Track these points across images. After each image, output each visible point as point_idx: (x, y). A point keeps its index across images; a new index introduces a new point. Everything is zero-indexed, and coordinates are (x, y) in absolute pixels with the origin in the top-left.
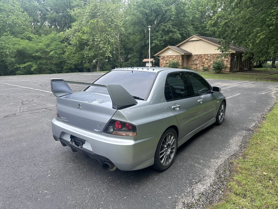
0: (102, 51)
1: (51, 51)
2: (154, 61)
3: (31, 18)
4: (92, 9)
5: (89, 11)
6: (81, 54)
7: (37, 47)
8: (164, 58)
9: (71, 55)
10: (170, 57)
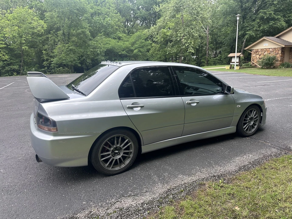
0: (184, 47)
1: (135, 49)
2: (242, 55)
3: (123, 18)
4: (176, 2)
5: (173, 5)
6: (164, 51)
7: (124, 46)
8: (257, 51)
9: (155, 53)
10: (265, 50)
